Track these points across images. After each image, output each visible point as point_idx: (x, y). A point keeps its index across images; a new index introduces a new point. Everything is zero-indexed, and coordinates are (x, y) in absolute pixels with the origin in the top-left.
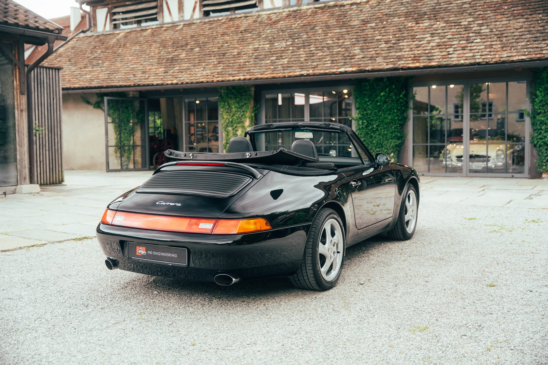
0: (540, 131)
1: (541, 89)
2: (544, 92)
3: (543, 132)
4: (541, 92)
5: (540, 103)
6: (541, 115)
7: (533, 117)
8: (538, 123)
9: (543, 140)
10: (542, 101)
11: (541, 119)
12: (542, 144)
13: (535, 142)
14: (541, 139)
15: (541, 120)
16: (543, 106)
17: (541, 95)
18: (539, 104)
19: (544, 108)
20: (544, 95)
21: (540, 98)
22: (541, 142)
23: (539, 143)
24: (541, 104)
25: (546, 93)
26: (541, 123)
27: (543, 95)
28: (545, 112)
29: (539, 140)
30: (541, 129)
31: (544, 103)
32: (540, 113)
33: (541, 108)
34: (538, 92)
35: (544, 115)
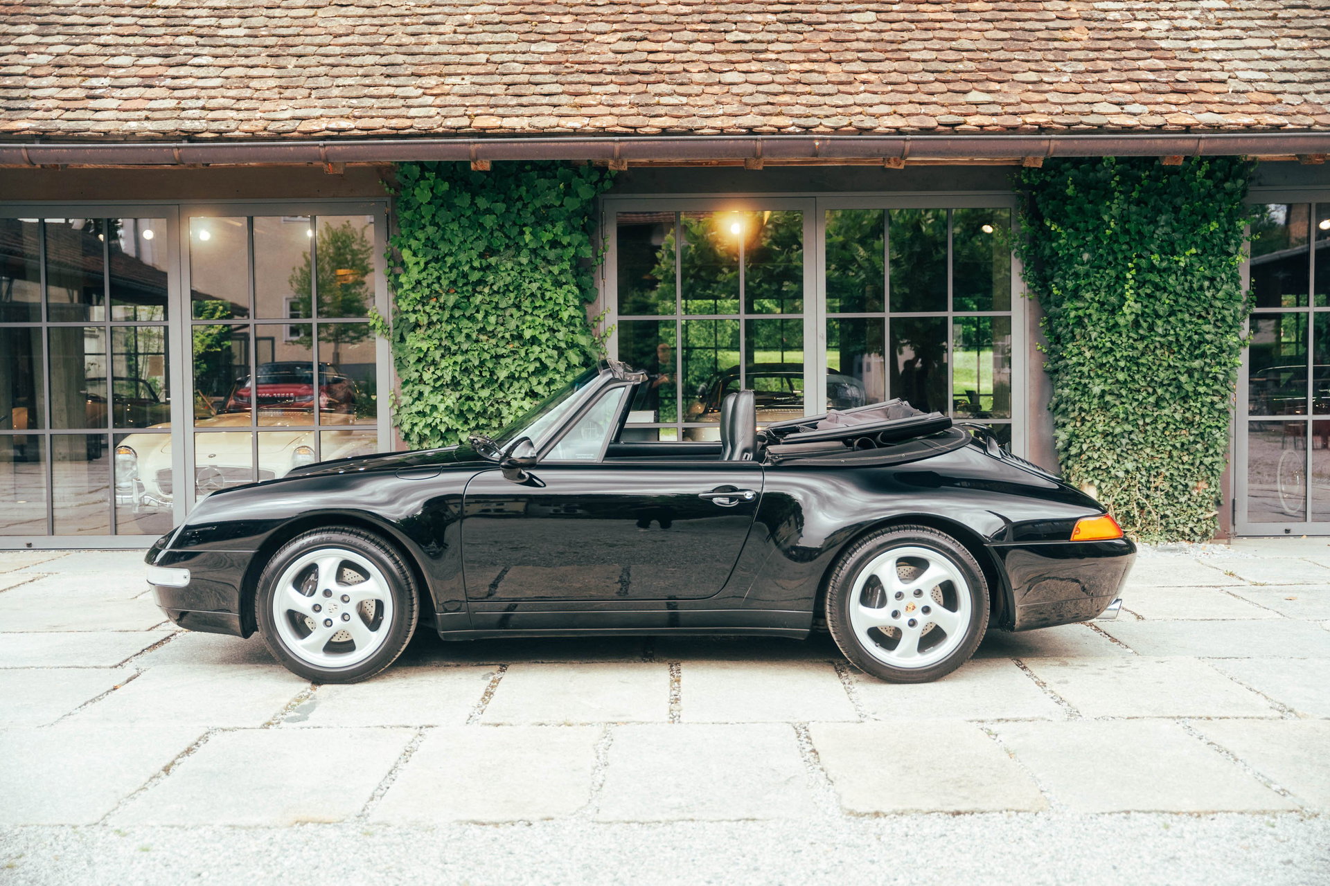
0: (417, 388)
1: (414, 243)
2: (425, 255)
3: (427, 390)
4: (415, 254)
5: (413, 289)
6: (420, 332)
7: (398, 339)
8: (412, 359)
9: (429, 420)
10: (419, 282)
11: (419, 345)
12: (427, 432)
13: (406, 427)
14: (421, 414)
15: (420, 350)
16: (423, 301)
17: (417, 263)
18: (413, 295)
19: (428, 309)
20: (427, 264)
21: (414, 274)
22: (421, 425)
23: (416, 429)
24: (418, 296)
25: (430, 257)
26: (419, 360)
27: (422, 265)
28: (430, 324)
29: (416, 420)
30: (421, 380)
31: (427, 291)
32: (417, 325)
33: (419, 307)
34: (406, 255)
35: (430, 332)
